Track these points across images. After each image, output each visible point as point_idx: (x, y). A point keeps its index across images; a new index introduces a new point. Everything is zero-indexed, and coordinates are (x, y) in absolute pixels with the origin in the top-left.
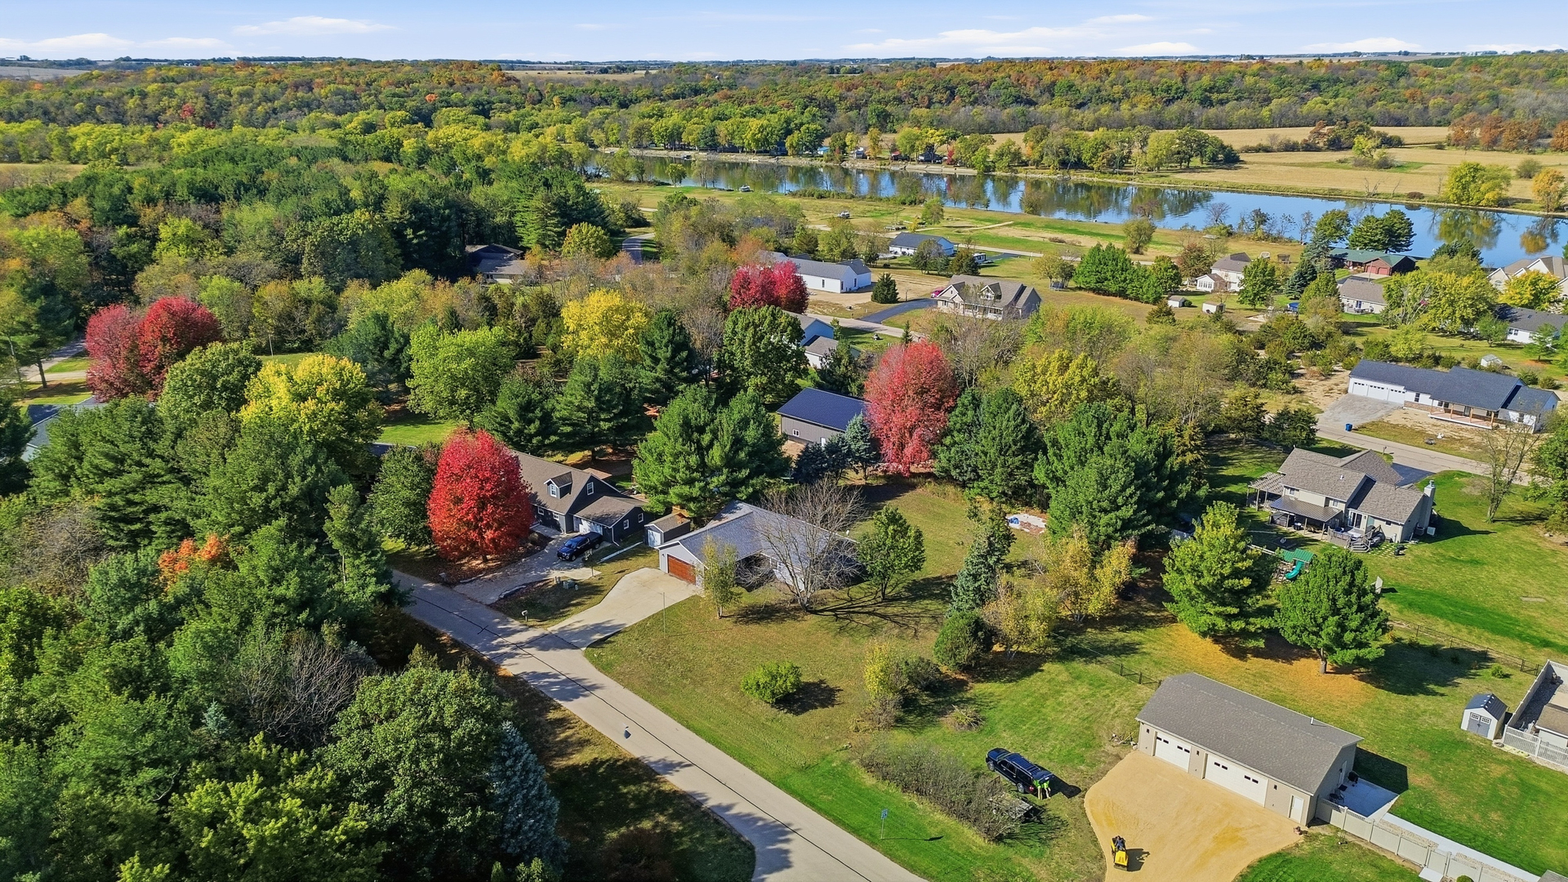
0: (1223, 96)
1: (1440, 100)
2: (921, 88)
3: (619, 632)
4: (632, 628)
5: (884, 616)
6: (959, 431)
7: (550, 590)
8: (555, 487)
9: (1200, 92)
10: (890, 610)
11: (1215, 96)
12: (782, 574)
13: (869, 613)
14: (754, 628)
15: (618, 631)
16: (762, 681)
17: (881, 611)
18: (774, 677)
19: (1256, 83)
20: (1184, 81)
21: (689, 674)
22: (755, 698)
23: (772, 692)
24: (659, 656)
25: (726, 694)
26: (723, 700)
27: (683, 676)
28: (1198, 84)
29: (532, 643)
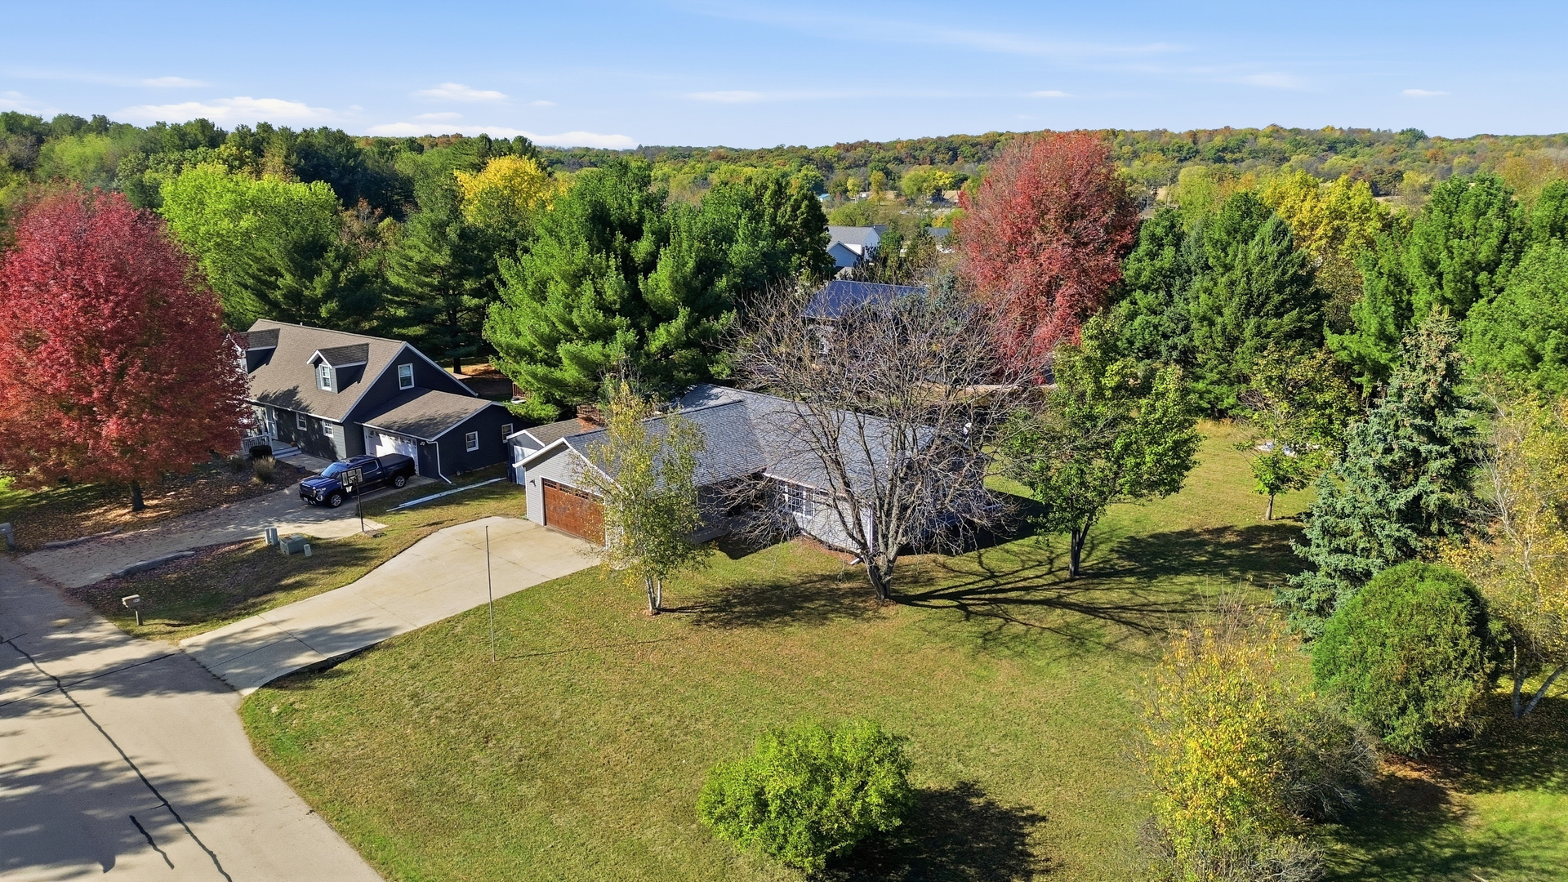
0: (1237, 156)
1: (1464, 158)
2: (922, 149)
3: (371, 648)
4: (410, 638)
5: (1091, 610)
6: (1146, 288)
7: (243, 561)
8: (328, 370)
9: (1213, 151)
10: (1100, 596)
11: (1228, 156)
12: (818, 521)
13: (1049, 603)
14: (747, 638)
15: (365, 647)
16: (775, 787)
17: (1079, 597)
18: (818, 774)
19: (1270, 143)
20: (1195, 143)
21: (542, 766)
22: (748, 848)
23: (814, 829)
24: (464, 709)
25: (654, 833)
26: (639, 852)
27: (522, 771)
28: (1210, 145)
29: (99, 679)
